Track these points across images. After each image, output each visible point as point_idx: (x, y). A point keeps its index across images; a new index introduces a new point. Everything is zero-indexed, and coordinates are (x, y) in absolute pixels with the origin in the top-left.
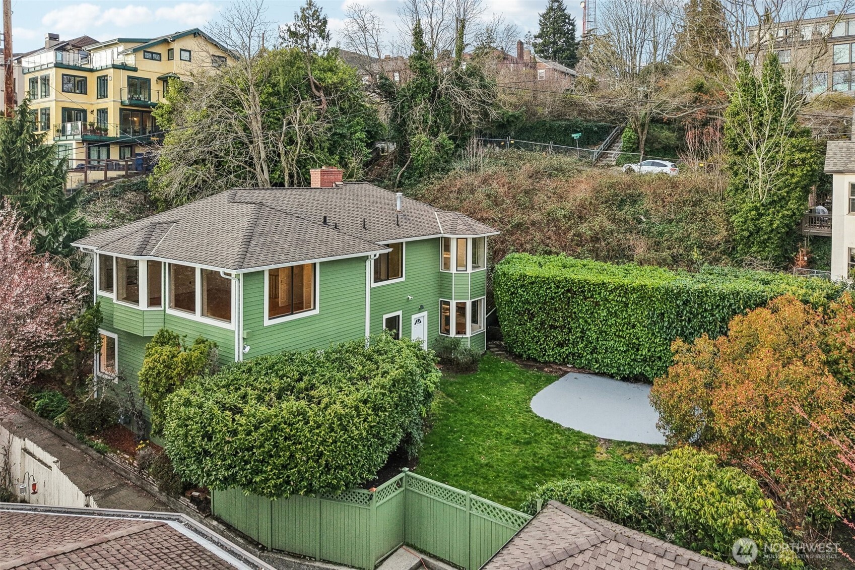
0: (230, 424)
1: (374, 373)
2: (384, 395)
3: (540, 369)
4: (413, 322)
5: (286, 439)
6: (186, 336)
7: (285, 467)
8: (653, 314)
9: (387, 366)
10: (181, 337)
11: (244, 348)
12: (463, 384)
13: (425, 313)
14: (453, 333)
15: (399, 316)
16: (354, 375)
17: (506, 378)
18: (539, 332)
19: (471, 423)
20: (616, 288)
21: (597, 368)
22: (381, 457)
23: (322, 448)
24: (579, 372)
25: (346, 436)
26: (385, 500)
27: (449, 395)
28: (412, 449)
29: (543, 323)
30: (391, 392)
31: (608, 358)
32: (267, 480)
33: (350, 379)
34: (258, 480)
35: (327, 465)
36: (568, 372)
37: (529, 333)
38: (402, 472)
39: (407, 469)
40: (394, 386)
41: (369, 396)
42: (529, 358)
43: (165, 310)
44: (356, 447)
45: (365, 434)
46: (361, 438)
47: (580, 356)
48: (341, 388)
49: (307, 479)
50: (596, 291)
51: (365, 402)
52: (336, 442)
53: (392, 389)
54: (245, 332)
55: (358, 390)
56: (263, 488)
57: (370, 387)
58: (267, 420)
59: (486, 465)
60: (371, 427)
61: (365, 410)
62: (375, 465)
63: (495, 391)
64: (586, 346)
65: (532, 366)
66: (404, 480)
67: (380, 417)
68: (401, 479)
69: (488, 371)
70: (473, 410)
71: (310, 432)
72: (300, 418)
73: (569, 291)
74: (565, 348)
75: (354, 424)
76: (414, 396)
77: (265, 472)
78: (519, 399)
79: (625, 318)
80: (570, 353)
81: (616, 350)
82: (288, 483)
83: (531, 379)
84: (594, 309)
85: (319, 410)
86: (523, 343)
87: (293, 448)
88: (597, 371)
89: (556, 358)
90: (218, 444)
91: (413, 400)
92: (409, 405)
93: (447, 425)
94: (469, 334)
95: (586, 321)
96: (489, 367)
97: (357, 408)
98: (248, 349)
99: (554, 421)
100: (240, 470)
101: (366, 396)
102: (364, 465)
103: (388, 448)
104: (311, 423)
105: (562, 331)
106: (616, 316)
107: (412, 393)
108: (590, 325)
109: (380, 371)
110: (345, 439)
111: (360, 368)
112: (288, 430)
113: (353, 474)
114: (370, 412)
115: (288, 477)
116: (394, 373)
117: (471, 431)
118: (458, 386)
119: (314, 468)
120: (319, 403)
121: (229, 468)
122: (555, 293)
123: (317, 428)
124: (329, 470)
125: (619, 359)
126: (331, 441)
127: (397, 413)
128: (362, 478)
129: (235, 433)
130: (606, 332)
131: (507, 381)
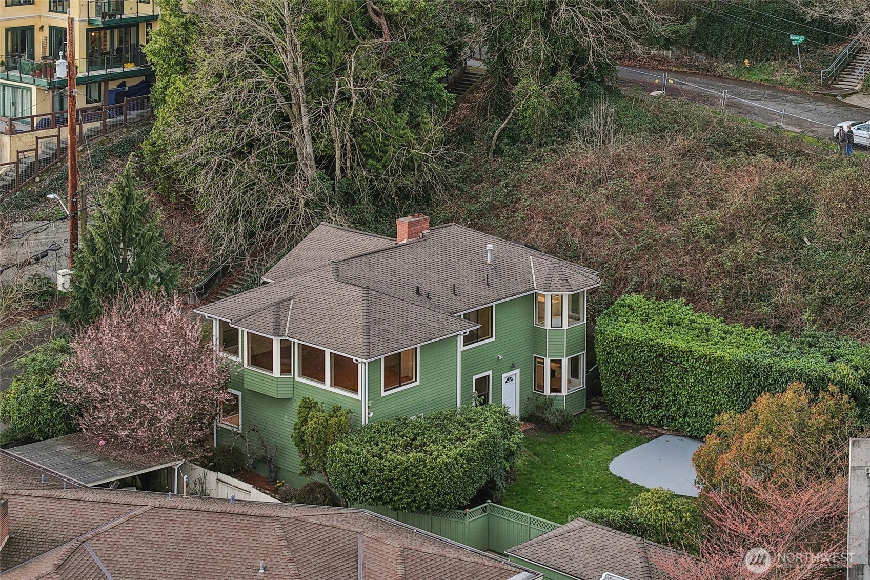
0: (378, 465)
1: (467, 436)
2: (474, 451)
3: (636, 431)
4: (504, 380)
5: (413, 476)
6: (323, 403)
7: (412, 492)
8: (732, 383)
9: (476, 432)
10: (320, 404)
11: (369, 414)
12: (551, 444)
13: (518, 371)
14: (547, 392)
15: (489, 376)
16: (453, 437)
17: (596, 439)
18: (635, 393)
19: (551, 478)
20: (700, 357)
21: (689, 432)
22: (472, 491)
23: (435, 482)
24: (674, 435)
25: (450, 475)
26: (474, 518)
27: (535, 454)
28: (496, 494)
29: (638, 386)
30: (479, 450)
31: (698, 422)
32: (402, 499)
33: (450, 440)
34: (396, 499)
35: (438, 492)
36: (663, 434)
37: (625, 394)
38: (486, 502)
39: (489, 501)
40: (481, 446)
41: (463, 452)
42: (626, 420)
43: (294, 378)
44: (456, 482)
45: (461, 475)
46: (460, 477)
47: (673, 419)
48: (444, 446)
49: (426, 500)
50: (684, 358)
51: (461, 456)
52: (443, 479)
53: (479, 448)
54: (370, 402)
55: (456, 448)
56: (399, 504)
57: (464, 446)
58: (401, 464)
59: (556, 508)
60: (466, 471)
61: (461, 460)
62: (468, 495)
63: (580, 452)
64: (679, 409)
65: (628, 427)
66: (488, 507)
67: (471, 465)
68: (485, 507)
69: (580, 432)
70: (555, 468)
71: (428, 472)
72: (421, 463)
73: (661, 355)
74: (660, 410)
75: (455, 469)
76: (495, 453)
77: (401, 494)
78: (601, 459)
79: (710, 385)
80: (664, 416)
81: (704, 414)
82: (414, 501)
83: (621, 441)
84: (684, 374)
85: (433, 459)
86: (620, 404)
87: (418, 481)
88: (689, 434)
89: (651, 420)
90: (370, 477)
91: (494, 455)
92: (491, 459)
93: (529, 479)
94: (564, 393)
95: (678, 386)
96: (584, 428)
97: (456, 459)
98: (371, 414)
99: (624, 478)
100: (385, 492)
101: (462, 452)
102: (461, 494)
103: (476, 486)
104: (428, 467)
105: (656, 394)
106: (703, 383)
107: (493, 451)
108: (681, 389)
109: (471, 435)
110: (450, 477)
111: (457, 432)
112: (414, 470)
113: (454, 499)
114: (464, 462)
115: (415, 498)
116: (481, 437)
117: (549, 484)
118: (545, 446)
119: (431, 493)
120: (431, 455)
121: (378, 491)
122: (649, 357)
123: (432, 470)
124: (439, 495)
125: (707, 423)
126: (440, 477)
127: (483, 464)
128: (460, 502)
129: (381, 471)
130: (694, 397)
131: (596, 442)
